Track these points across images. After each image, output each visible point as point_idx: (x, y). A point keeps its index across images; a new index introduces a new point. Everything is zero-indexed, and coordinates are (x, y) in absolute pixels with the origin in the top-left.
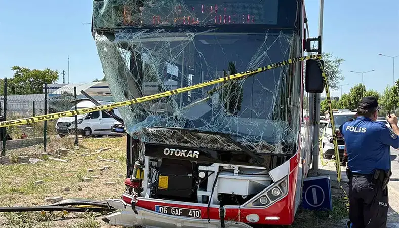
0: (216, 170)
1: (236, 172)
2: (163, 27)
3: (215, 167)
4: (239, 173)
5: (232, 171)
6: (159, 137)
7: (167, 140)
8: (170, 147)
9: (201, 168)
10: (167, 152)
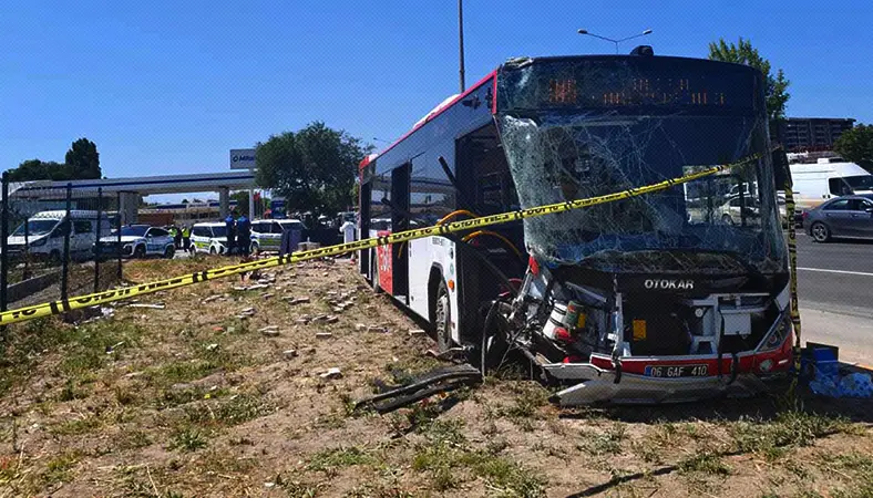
0: (716, 304)
1: (738, 303)
2: (614, 106)
3: (713, 300)
4: (742, 305)
5: (732, 304)
6: (636, 263)
7: (647, 266)
8: (654, 277)
9: (697, 302)
10: (649, 283)
